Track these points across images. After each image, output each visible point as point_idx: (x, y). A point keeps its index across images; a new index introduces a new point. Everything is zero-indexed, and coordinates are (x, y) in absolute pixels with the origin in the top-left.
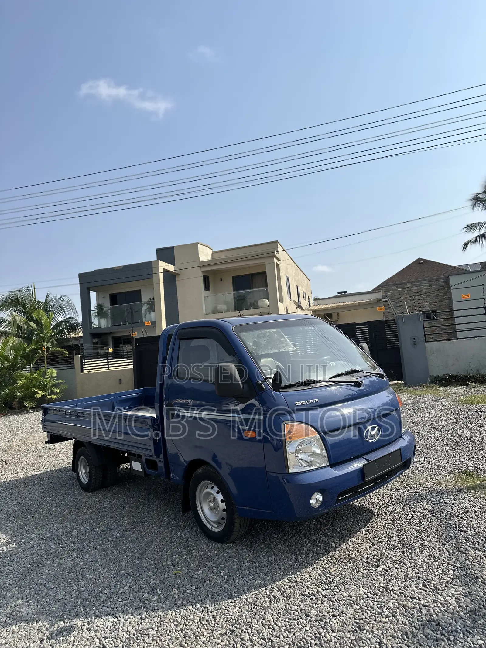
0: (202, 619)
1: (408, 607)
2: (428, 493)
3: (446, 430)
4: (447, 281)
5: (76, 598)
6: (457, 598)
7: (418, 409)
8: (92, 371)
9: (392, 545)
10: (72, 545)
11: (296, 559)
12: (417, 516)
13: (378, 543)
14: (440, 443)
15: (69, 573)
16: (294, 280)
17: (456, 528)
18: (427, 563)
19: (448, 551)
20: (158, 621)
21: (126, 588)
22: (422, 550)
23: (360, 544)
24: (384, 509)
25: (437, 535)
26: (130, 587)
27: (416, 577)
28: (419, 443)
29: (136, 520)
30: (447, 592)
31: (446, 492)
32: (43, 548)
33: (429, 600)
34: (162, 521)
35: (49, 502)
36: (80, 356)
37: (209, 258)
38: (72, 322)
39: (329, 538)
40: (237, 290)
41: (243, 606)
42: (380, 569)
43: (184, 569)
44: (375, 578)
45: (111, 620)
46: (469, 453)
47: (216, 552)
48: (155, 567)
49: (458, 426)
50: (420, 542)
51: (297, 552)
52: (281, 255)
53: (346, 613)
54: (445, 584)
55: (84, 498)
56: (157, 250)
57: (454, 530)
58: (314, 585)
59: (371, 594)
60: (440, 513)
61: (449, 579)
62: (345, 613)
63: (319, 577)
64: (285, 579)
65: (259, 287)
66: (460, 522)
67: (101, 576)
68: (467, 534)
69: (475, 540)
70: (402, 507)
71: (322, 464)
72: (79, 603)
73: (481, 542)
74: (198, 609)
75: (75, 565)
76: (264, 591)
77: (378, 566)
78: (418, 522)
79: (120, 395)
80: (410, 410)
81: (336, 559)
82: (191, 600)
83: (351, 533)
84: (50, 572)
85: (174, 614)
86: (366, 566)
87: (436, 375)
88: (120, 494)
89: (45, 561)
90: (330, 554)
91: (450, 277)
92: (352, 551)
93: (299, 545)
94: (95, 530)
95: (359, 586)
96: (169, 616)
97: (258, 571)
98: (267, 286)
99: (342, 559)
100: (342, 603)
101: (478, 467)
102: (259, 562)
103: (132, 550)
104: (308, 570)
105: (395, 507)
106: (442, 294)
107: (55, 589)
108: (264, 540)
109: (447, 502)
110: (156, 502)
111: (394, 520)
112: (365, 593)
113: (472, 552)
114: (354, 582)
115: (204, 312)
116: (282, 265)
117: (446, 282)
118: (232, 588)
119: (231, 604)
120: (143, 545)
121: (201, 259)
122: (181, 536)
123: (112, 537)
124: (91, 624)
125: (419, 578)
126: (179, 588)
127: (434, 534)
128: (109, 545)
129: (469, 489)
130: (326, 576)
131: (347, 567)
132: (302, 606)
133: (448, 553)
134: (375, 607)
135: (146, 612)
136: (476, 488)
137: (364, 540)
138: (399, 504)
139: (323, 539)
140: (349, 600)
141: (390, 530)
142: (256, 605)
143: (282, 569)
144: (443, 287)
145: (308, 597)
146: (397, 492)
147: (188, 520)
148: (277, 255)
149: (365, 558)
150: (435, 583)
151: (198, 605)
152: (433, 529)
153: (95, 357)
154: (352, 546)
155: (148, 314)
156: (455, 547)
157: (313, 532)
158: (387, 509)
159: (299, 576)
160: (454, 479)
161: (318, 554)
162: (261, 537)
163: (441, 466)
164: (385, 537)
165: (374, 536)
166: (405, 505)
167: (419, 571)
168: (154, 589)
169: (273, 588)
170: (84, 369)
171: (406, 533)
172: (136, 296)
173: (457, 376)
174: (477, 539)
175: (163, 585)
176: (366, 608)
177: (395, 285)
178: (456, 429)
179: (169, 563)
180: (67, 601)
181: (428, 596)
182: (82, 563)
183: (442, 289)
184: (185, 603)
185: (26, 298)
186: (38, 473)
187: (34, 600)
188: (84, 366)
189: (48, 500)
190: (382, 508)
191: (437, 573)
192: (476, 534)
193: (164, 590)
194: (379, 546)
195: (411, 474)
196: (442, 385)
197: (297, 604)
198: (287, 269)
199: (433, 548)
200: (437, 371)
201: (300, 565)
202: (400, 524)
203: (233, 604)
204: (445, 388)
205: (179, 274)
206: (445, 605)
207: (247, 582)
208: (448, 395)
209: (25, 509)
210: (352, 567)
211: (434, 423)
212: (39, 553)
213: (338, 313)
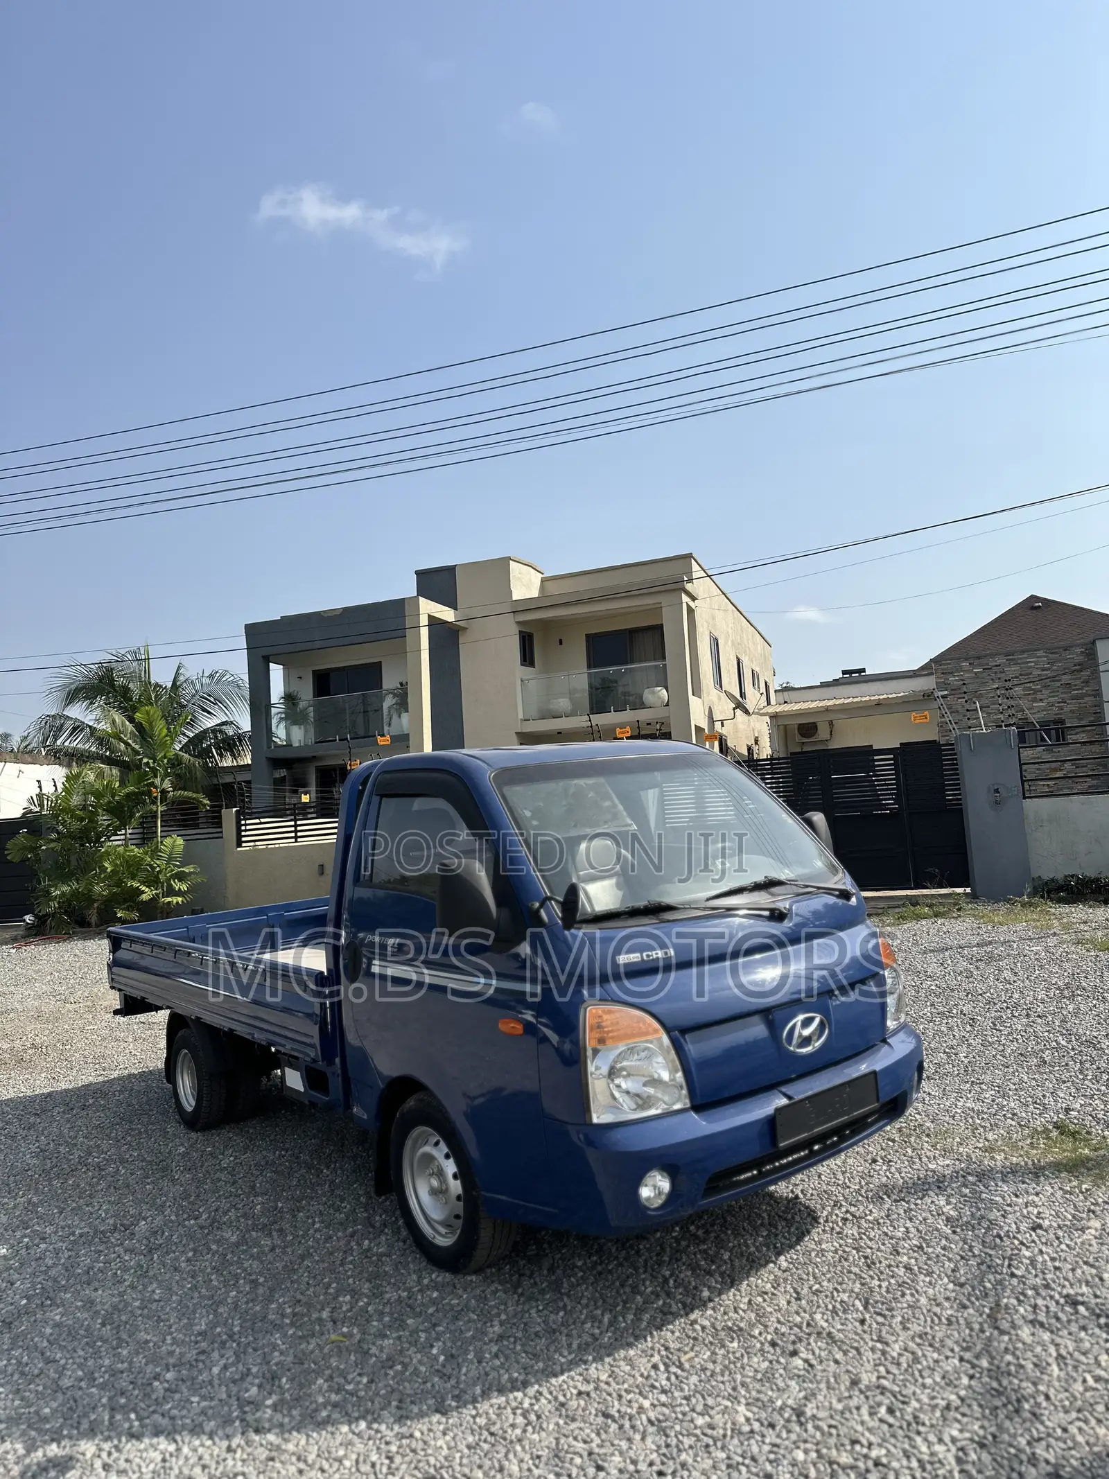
0: (361, 1459)
1: (838, 1464)
2: (957, 1173)
3: (1039, 1016)
4: (1091, 653)
5: (102, 1387)
6: (962, 1449)
7: (990, 958)
8: (261, 846)
9: (842, 1301)
10: (127, 1258)
11: (611, 1324)
12: (918, 1230)
13: (811, 1295)
14: (1018, 1048)
15: (103, 1324)
16: (730, 644)
17: (1002, 1266)
18: (913, 1353)
19: (969, 1325)
20: (263, 1457)
21: (216, 1370)
22: (908, 1320)
23: (766, 1293)
24: (844, 1209)
25: (953, 1282)
26: (225, 1367)
27: (878, 1387)
28: (970, 1045)
29: (280, 1205)
30: (940, 1431)
31: (1002, 1172)
32: (63, 1261)
33: (893, 1449)
34: (338, 1210)
35: (105, 1149)
36: (234, 810)
37: (535, 593)
38: (230, 731)
39: (698, 1276)
40: (595, 667)
41: (463, 1433)
42: (798, 1362)
43: (355, 1331)
44: (782, 1385)
45: (162, 1447)
46: (1081, 1077)
47: (435, 1295)
48: (292, 1324)
49: (1071, 1007)
50: (908, 1297)
51: (618, 1305)
52: (699, 586)
53: (691, 1469)
54: (942, 1411)
55: (182, 1145)
56: (418, 573)
57: (996, 1272)
58: (634, 1393)
59: (762, 1424)
60: (973, 1227)
61: (953, 1397)
62: (688, 1470)
63: (653, 1373)
64: (572, 1373)
65: (646, 661)
66: (1016, 1252)
67: (168, 1338)
68: (1024, 1284)
69: (1040, 1302)
70: (887, 1206)
71: (674, 1104)
72: (104, 1400)
73: (1053, 1308)
74: (360, 1432)
75: (121, 1306)
76: (519, 1399)
77: (794, 1353)
78: (916, 1246)
79: (288, 908)
80: (971, 960)
81: (703, 1328)
82: (350, 1411)
83: (755, 1264)
84: (64, 1319)
85: (303, 1442)
86: (768, 1352)
87: (1047, 875)
88: (263, 1140)
89: (61, 1291)
90: (692, 1317)
91: (1098, 644)
92: (744, 1311)
93: (628, 1289)
94: (187, 1223)
95: (739, 1402)
96: (290, 1447)
97: (518, 1348)
98: (664, 658)
99: (716, 1329)
100: (687, 1442)
101: (1093, 1113)
102: (526, 1324)
103: (254, 1277)
104: (632, 1352)
105: (871, 1207)
106: (1078, 682)
107: (63, 1362)
108: (552, 1270)
109: (997, 1199)
110: (335, 1163)
111: (861, 1238)
112: (748, 1420)
113: (1025, 1333)
114: (730, 1391)
115: (521, 716)
116: (701, 608)
117: (1088, 655)
118: (448, 1385)
119: (434, 1428)
120: (279, 1265)
121: (516, 596)
122: (369, 1249)
123: (218, 1242)
124: (115, 1455)
125: (883, 1390)
126: (331, 1378)
127: (946, 1280)
128: (207, 1262)
129: (1058, 1167)
130: (669, 1372)
131: (722, 1351)
132: (594, 1445)
133: (967, 1331)
134: (762, 1459)
135: (243, 1434)
136: (1074, 1167)
137: (778, 1285)
138: (882, 1199)
139: (686, 1276)
140: (705, 1435)
141: (846, 1264)
142: (492, 1434)
143: (575, 1346)
144: (1082, 667)
145: (614, 1421)
146: (885, 1168)
147: (394, 1212)
148: (689, 587)
149: (771, 1330)
150: (917, 1405)
151: (363, 1425)
152: (946, 1266)
153: (271, 814)
154: (746, 1300)
155: (395, 717)
156: (988, 1316)
157: (666, 1258)
158: (853, 1209)
159: (607, 1367)
160: (1028, 1142)
161: (665, 1314)
162: (546, 1263)
163: (1004, 1106)
164: (829, 1281)
165: (805, 1277)
166: (896, 1201)
167: (888, 1372)
168: (274, 1377)
169: (541, 1394)
170: (244, 839)
171: (882, 1273)
172: (369, 675)
173: (1097, 880)
174: (1044, 1299)
175: (298, 1368)
176: (740, 1460)
177: (966, 660)
178: (1065, 1013)
179: (325, 1315)
180: (80, 1393)
181: (893, 1441)
182: (137, 1304)
183: (1078, 671)
184: (336, 1416)
185: (130, 677)
186: (101, 1079)
187: (9, 1387)
188: (243, 833)
189: (105, 1145)
190: (841, 1205)
191: (929, 1381)
192: (1047, 1286)
193: (296, 1383)
194: (810, 1302)
195: (928, 1124)
196: (1060, 901)
197: (585, 1437)
198: (714, 618)
199: (935, 1314)
200: (1050, 867)
201: (616, 1340)
202: (871, 1248)
203: (441, 1427)
204: (1067, 909)
205: (465, 629)
206: (929, 1467)
207: (487, 1374)
208: (1066, 927)
209: (49, 1165)
210: (734, 1353)
211: (1017, 995)
212: (53, 1272)
213: (831, 723)
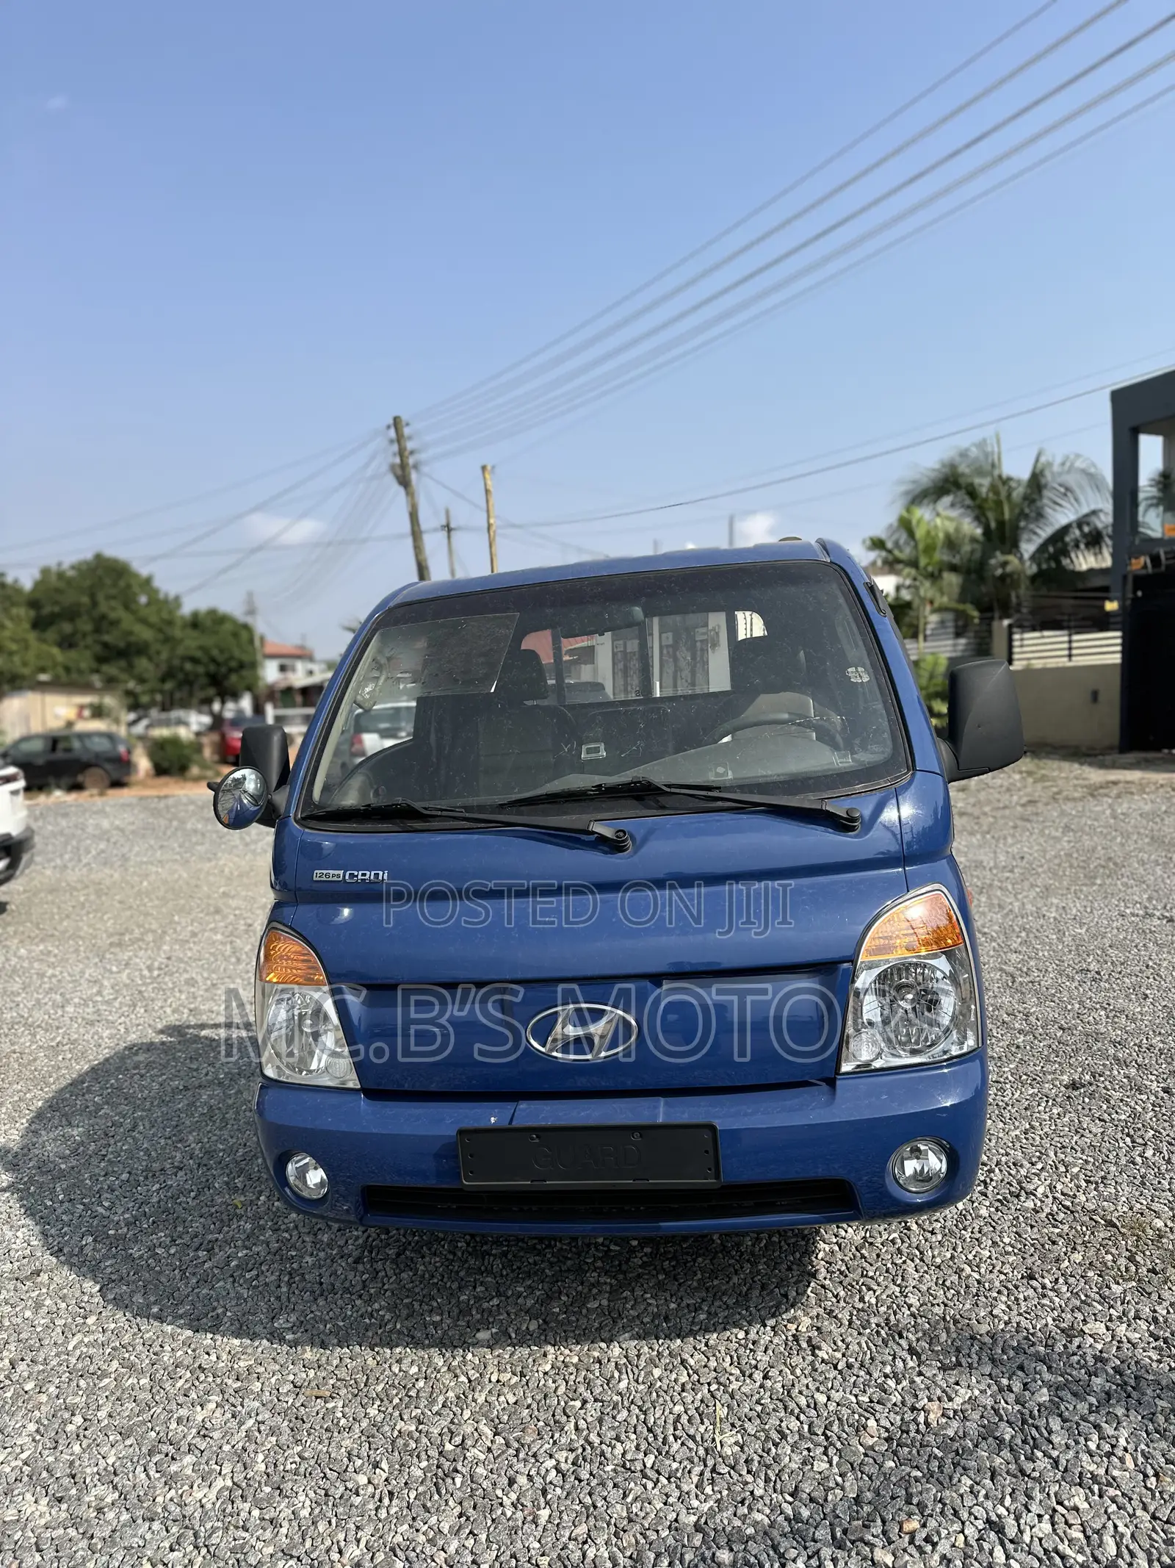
8: (1034, 665)
36: (1006, 622)
170: (1015, 657)
185: (980, 472)
188: (1015, 650)
